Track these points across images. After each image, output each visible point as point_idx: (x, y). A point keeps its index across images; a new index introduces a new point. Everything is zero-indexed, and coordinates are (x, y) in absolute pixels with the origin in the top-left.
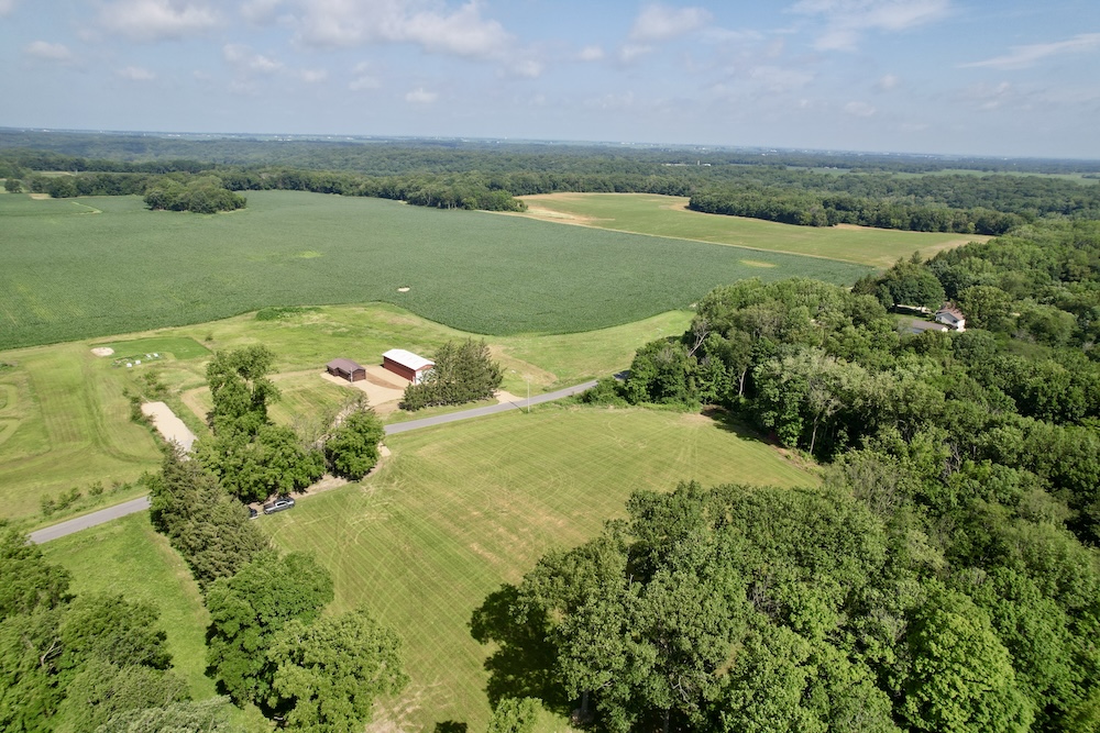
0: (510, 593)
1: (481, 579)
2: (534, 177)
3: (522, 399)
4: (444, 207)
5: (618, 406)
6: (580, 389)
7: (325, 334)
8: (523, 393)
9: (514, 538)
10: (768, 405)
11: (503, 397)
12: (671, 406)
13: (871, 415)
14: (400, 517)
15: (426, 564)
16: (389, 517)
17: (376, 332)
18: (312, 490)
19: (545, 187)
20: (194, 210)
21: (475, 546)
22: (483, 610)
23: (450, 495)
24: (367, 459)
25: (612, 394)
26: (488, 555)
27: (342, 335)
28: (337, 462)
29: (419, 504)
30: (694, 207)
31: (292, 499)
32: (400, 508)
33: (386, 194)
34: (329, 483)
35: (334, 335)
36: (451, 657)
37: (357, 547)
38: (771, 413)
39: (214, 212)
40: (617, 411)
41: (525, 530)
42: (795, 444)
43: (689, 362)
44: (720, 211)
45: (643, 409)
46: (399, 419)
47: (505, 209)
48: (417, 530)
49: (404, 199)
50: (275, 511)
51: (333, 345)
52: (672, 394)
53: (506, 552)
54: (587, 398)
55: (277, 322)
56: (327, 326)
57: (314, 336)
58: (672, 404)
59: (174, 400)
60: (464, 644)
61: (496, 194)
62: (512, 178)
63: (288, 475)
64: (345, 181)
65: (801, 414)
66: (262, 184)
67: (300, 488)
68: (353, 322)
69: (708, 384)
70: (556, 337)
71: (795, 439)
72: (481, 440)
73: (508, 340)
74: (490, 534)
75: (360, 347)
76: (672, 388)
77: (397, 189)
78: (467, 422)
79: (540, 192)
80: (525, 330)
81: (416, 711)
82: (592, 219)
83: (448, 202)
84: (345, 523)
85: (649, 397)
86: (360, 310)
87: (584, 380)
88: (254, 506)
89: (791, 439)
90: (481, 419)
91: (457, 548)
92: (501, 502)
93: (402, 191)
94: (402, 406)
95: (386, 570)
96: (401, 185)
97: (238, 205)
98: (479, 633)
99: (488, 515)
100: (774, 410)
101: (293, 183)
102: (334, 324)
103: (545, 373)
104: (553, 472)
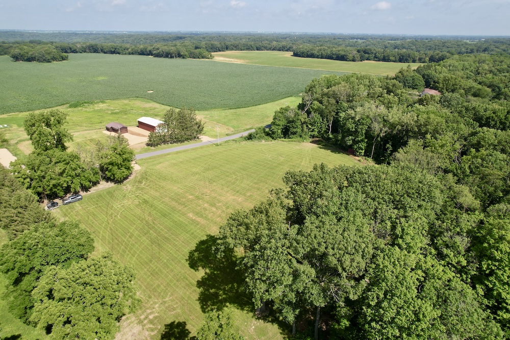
0: (212, 240)
1: (195, 233)
2: (217, 43)
3: (215, 139)
4: (172, 57)
5: (267, 140)
6: (246, 134)
7: (107, 113)
8: (216, 136)
9: (214, 209)
10: (349, 133)
11: (204, 139)
12: (295, 139)
13: (404, 135)
14: (146, 202)
15: (161, 227)
16: (139, 202)
17: (136, 111)
18: (93, 190)
19: (222, 48)
20: (39, 61)
21: (191, 215)
22: (195, 251)
23: (175, 188)
24: (125, 170)
25: (263, 135)
26: (199, 219)
27: (116, 113)
28: (107, 173)
29: (157, 194)
30: (296, 55)
31: (80, 195)
32: (146, 197)
33: (142, 53)
34: (104, 185)
35: (112, 113)
36: (178, 281)
37: (119, 220)
38: (350, 137)
39: (50, 62)
40: (266, 143)
41: (220, 204)
42: (363, 154)
43: (303, 116)
44: (308, 56)
45: (280, 142)
46: (146, 151)
47: (203, 58)
48: (156, 208)
49: (152, 55)
50: (70, 203)
51: (111, 118)
52: (295, 133)
53: (209, 217)
54: (250, 137)
55: (80, 108)
56: (108, 110)
57: (100, 114)
58: (295, 138)
59: (12, 147)
60: (186, 273)
61: (197, 51)
62: (206, 44)
63: (77, 181)
64: (121, 47)
65: (366, 138)
66: (78, 50)
67: (85, 189)
68: (123, 107)
69: (313, 128)
70: (232, 110)
71: (363, 151)
72: (193, 159)
73: (206, 112)
74: (200, 208)
75: (126, 119)
76: (295, 130)
77: (148, 50)
78: (184, 151)
79: (220, 51)
80: (215, 108)
81: (156, 318)
82: (246, 61)
83: (174, 55)
84: (112, 207)
85: (282, 136)
86: (126, 102)
87: (247, 130)
88: (56, 201)
89: (361, 151)
90: (193, 149)
91: (180, 217)
92: (205, 190)
93: (150, 51)
94: (148, 145)
95: (137, 232)
96: (150, 48)
97: (63, 59)
98: (193, 265)
99: (198, 198)
100: (352, 135)
101: (94, 49)
102: (112, 108)
103: (227, 127)
104: (234, 173)
